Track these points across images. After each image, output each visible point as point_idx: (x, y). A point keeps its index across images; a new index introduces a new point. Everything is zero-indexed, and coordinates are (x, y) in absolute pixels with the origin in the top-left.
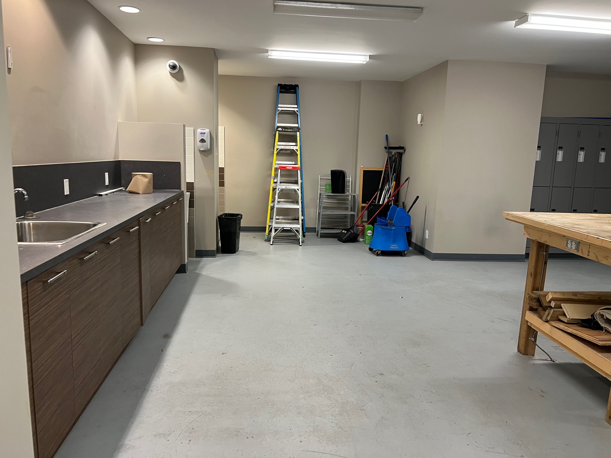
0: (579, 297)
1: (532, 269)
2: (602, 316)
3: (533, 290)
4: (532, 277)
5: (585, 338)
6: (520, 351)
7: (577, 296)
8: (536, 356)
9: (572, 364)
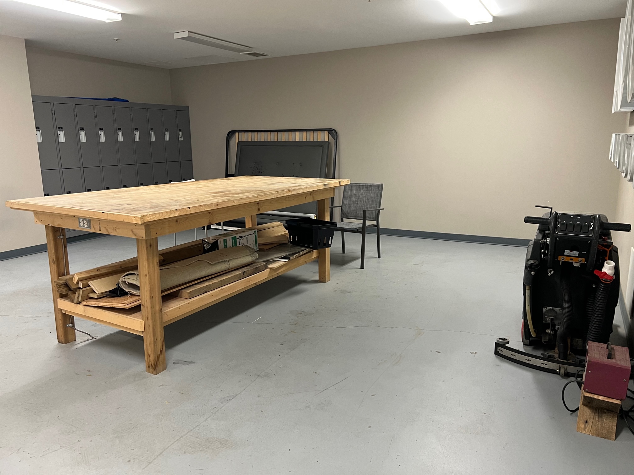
0: (104, 271)
1: (53, 256)
2: (125, 282)
3: (59, 276)
4: (55, 264)
5: (114, 306)
6: (61, 342)
7: (101, 271)
8: (78, 340)
9: (111, 334)
